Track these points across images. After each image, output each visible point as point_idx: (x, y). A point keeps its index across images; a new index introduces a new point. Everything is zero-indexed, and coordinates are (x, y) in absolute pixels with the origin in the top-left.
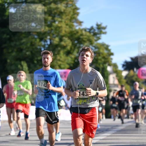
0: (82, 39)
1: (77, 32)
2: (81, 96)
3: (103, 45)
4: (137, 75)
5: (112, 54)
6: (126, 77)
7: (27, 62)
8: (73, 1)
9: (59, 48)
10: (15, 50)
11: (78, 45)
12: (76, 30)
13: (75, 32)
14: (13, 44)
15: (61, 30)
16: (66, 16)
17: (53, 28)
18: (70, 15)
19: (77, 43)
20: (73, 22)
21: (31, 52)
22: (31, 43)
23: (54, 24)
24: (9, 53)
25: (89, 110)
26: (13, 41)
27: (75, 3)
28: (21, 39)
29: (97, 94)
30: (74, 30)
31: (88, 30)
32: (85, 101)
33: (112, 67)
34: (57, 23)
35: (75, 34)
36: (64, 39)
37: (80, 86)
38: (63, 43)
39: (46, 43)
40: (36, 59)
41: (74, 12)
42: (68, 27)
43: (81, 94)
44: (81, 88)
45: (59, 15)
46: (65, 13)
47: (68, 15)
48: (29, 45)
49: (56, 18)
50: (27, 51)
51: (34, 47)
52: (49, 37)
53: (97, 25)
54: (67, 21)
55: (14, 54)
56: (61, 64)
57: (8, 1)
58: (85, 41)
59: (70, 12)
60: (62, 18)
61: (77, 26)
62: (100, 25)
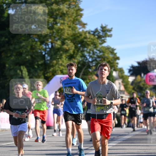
0: (86, 42)
1: (81, 35)
2: (100, 104)
3: (108, 48)
4: (145, 81)
5: (118, 58)
6: (133, 83)
7: (27, 67)
8: (76, 2)
9: (61, 52)
10: (14, 54)
11: (81, 49)
12: (79, 33)
13: (78, 35)
14: (11, 48)
15: (64, 33)
16: (69, 17)
17: (54, 30)
18: (73, 17)
19: (80, 47)
20: (76, 24)
21: (32, 56)
22: (32, 46)
23: (55, 26)
24: (7, 57)
25: (106, 116)
26: (12, 45)
27: (78, 4)
28: (21, 43)
29: (112, 103)
30: (77, 32)
31: (92, 33)
32: (103, 108)
33: (117, 72)
34: (59, 25)
35: (78, 37)
36: (67, 43)
37: (98, 95)
38: (65, 47)
39: (47, 47)
40: (36, 63)
41: (77, 13)
42: (70, 29)
43: (99, 102)
44: (99, 97)
45: (61, 16)
46: (68, 14)
47: (71, 17)
48: (29, 48)
49: (58, 20)
50: (27, 55)
51: (34, 51)
52: (50, 40)
53: (102, 27)
54: (69, 23)
55: (13, 58)
56: (63, 69)
57: (7, 2)
58: (89, 45)
59: (73, 13)
60: (64, 20)
61: (80, 29)
62: (105, 27)
